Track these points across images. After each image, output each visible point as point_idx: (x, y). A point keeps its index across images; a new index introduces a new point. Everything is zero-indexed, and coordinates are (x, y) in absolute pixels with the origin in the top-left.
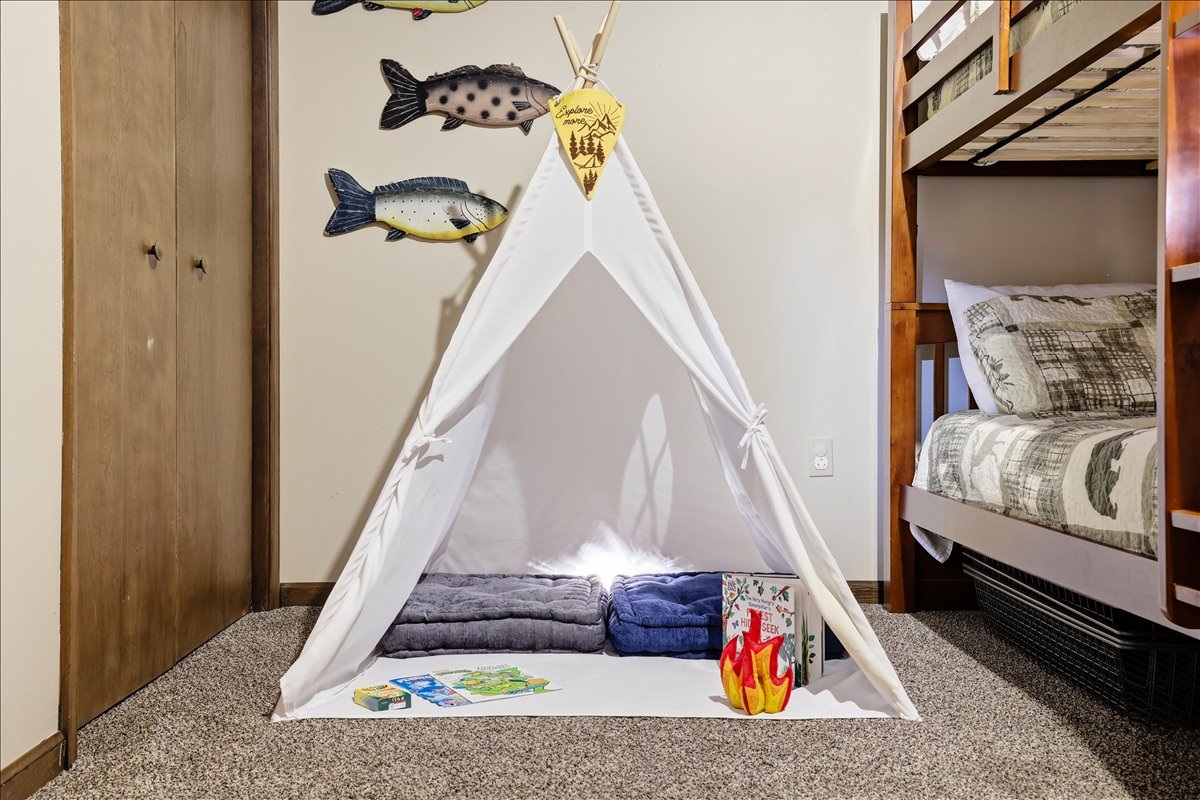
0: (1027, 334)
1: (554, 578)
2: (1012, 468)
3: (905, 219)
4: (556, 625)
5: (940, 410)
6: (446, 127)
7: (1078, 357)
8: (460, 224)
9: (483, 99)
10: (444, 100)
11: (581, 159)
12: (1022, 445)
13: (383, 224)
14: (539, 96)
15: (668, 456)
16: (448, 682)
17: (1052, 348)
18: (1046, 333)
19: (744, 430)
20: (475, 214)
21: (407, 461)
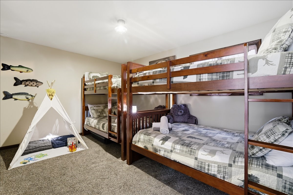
0: (96, 110)
1: (42, 140)
2: (95, 124)
3: (84, 99)
4: (46, 147)
5: (87, 116)
6: (25, 86)
7: (100, 112)
8: (27, 98)
9: (32, 83)
10: (25, 83)
11: (50, 96)
12: (96, 122)
13: (14, 98)
14: (40, 83)
15: (58, 125)
16: (33, 157)
17: (98, 111)
18: (97, 110)
19: (71, 124)
20: (30, 97)
21: (28, 133)
